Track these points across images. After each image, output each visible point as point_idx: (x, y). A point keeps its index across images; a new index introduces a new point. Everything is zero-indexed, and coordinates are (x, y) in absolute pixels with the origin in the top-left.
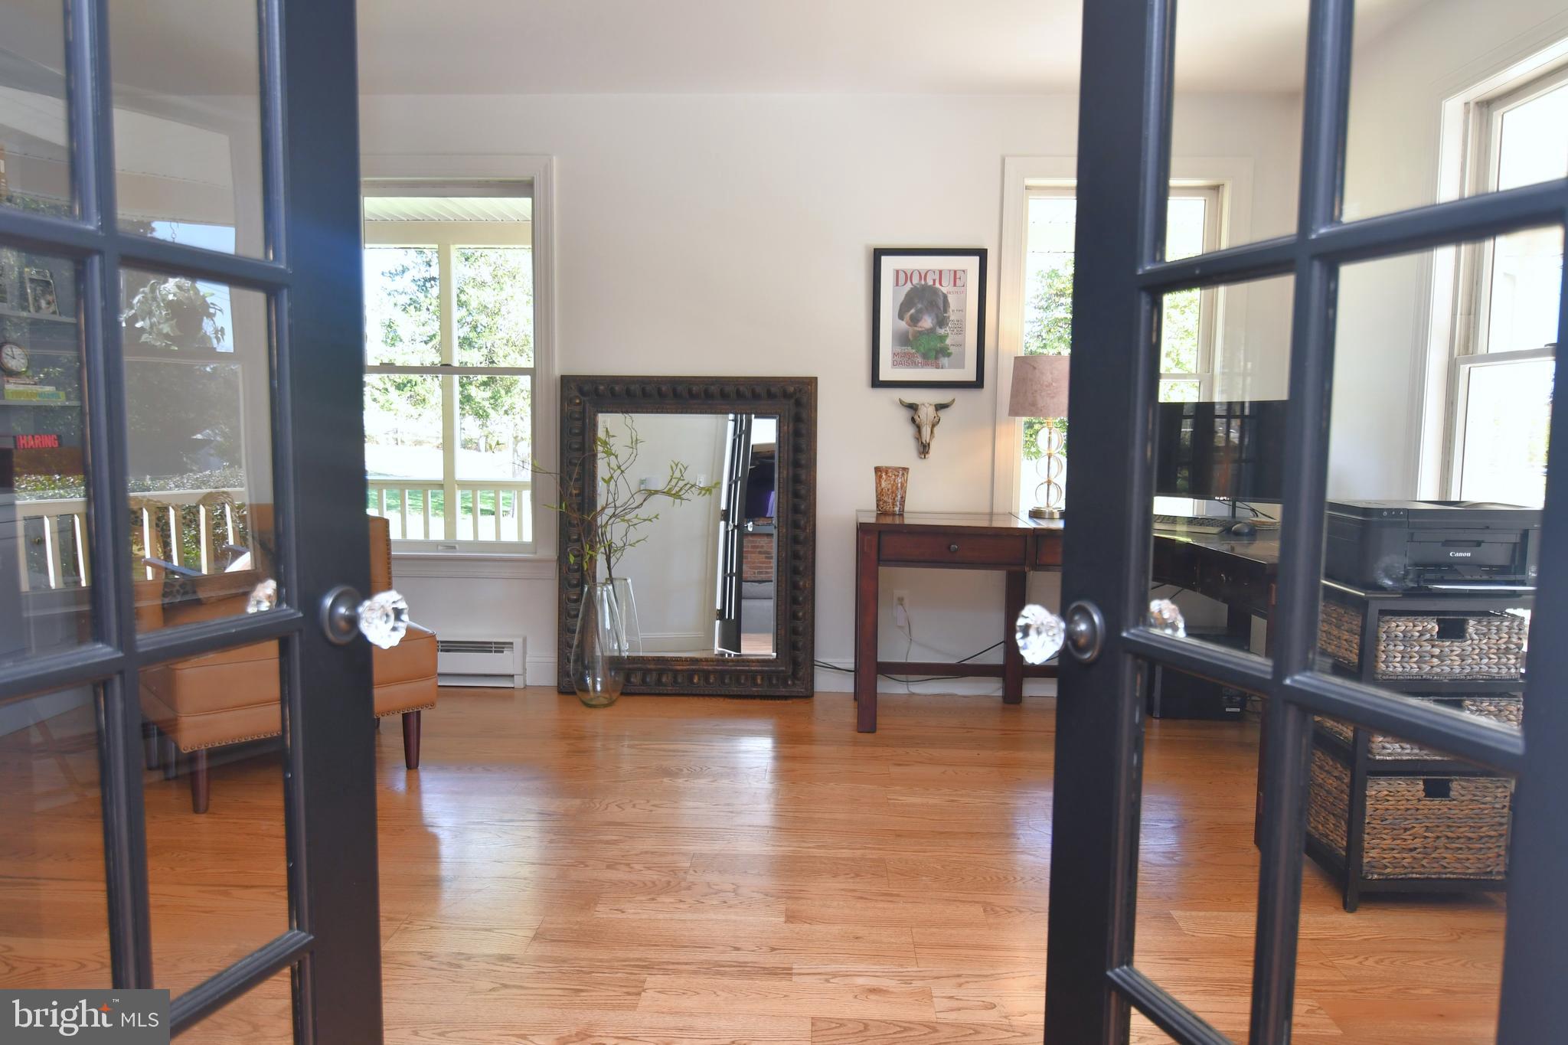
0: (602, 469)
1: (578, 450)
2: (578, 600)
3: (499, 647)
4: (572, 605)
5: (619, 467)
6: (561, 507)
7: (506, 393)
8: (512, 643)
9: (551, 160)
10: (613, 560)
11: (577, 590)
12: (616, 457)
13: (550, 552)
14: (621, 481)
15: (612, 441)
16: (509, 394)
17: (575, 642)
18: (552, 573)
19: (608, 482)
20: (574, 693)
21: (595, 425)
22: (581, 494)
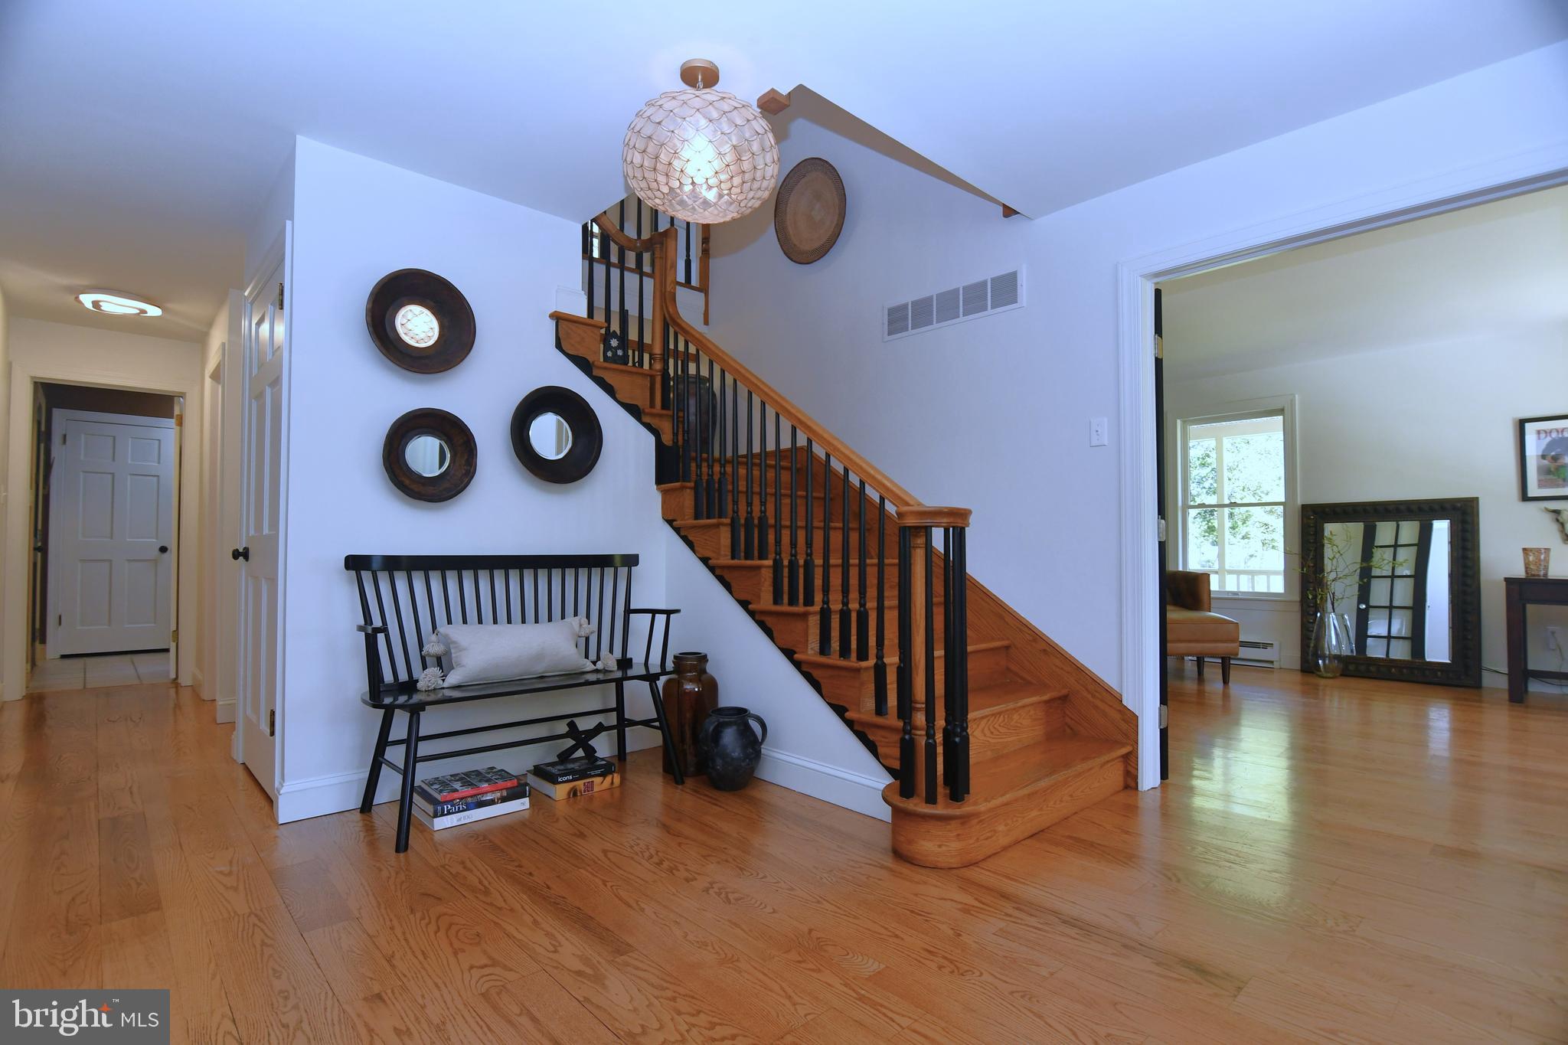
0: (1328, 552)
1: (1313, 543)
2: (1314, 622)
3: (1265, 646)
4: (1311, 625)
5: (1339, 552)
6: (1303, 570)
7: (1243, 523)
8: (1272, 644)
9: (1295, 397)
10: (1336, 605)
11: (1313, 617)
12: (1337, 547)
13: (1297, 597)
14: (1340, 560)
15: (1334, 538)
16: (1245, 525)
17: (1312, 645)
18: (1297, 608)
19: (1332, 560)
20: (1313, 673)
21: (1323, 530)
22: (1315, 565)
